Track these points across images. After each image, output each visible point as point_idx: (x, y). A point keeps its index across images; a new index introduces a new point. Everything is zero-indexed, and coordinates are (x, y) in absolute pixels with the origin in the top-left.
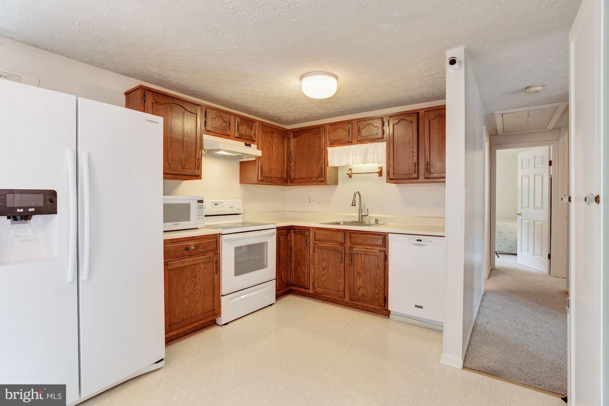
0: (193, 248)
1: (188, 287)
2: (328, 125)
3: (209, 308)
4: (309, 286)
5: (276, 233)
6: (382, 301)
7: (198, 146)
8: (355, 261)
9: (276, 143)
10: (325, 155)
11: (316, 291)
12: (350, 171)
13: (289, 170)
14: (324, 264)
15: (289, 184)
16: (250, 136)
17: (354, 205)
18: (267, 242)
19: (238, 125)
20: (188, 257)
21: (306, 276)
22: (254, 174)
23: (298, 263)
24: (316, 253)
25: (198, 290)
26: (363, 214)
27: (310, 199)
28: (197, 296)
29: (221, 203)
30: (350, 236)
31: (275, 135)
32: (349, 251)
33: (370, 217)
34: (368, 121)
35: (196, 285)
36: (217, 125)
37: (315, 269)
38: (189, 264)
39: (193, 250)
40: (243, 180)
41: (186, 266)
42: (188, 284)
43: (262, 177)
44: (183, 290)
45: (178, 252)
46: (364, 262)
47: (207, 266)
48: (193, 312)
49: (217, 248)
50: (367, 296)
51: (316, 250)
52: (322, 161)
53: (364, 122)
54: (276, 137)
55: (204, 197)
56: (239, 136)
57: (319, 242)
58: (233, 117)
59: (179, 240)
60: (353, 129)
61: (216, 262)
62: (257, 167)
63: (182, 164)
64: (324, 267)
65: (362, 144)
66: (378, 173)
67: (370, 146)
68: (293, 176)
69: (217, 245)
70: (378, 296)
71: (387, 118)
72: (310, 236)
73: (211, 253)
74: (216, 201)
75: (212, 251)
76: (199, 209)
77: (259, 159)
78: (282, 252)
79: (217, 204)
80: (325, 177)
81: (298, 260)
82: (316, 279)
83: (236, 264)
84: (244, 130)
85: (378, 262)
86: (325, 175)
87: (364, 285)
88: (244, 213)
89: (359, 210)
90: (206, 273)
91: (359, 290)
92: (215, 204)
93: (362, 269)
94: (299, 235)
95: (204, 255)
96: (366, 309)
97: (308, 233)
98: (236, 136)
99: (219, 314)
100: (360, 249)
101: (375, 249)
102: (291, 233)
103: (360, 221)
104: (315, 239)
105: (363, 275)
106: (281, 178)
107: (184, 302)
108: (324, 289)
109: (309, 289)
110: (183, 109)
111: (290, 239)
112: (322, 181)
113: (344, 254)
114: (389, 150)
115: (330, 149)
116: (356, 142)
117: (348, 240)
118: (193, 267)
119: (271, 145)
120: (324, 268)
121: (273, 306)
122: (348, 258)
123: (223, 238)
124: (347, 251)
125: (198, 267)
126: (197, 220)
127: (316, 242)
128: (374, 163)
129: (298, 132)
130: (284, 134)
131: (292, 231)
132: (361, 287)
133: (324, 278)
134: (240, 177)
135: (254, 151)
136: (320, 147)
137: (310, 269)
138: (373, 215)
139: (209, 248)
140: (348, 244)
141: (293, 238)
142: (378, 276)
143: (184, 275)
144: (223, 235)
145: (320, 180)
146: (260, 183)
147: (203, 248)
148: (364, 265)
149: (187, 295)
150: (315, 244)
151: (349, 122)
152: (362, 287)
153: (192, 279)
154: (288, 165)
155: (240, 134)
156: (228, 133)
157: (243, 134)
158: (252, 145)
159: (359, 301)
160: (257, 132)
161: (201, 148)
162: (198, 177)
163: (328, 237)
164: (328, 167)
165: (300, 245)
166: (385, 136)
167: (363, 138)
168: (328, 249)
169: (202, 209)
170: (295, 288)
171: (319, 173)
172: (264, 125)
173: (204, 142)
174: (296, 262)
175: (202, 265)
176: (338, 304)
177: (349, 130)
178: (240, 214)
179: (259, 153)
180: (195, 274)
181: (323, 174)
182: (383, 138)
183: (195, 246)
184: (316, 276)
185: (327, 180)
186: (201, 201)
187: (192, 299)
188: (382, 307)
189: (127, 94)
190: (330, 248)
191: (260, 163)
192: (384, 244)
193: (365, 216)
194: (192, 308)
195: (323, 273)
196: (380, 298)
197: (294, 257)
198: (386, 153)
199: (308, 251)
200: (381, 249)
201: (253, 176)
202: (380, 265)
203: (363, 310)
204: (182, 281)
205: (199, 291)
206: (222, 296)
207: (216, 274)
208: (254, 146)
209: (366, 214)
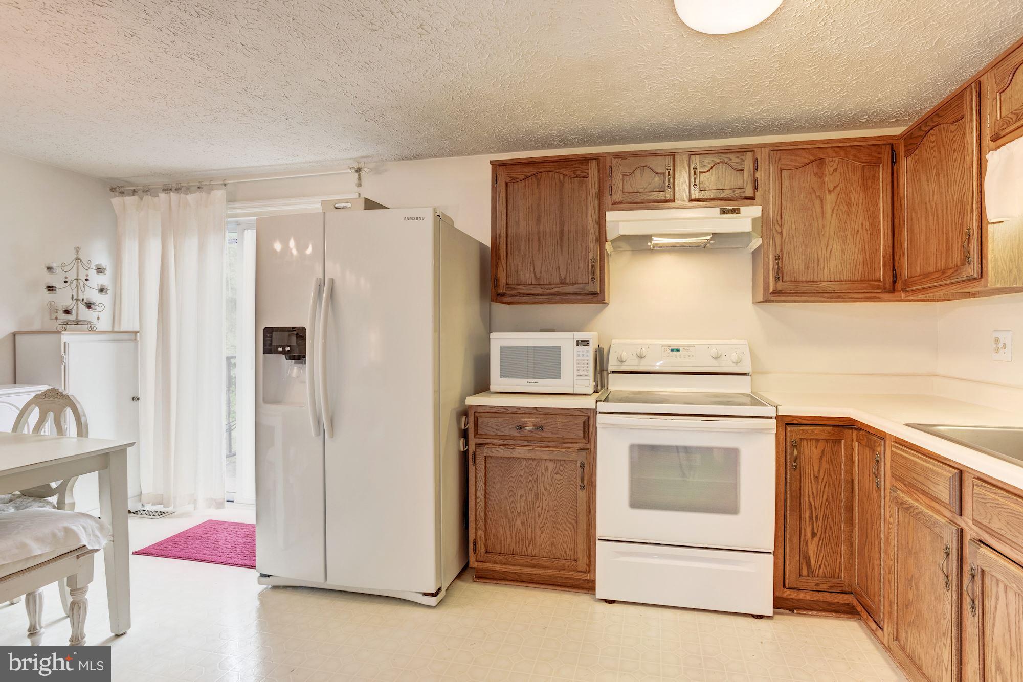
0: (530, 428)
1: (522, 496)
3: (566, 552)
4: (883, 621)
5: (776, 432)
9: (836, 187)
13: (899, 253)
16: (734, 189)
20: (523, 443)
21: (876, 580)
23: (865, 536)
25: (542, 509)
27: (997, 341)
28: (540, 520)
29: (686, 347)
31: (833, 165)
35: (537, 498)
38: (525, 455)
39: (531, 431)
41: (518, 458)
42: (520, 492)
43: (781, 283)
44: (512, 499)
45: (503, 430)
47: (561, 468)
48: (531, 546)
49: (586, 437)
52: (969, 208)
59: (507, 409)
61: (582, 467)
69: (585, 432)
73: (571, 446)
74: (674, 342)
76: (581, 358)
78: (809, 488)
79: (678, 350)
81: (865, 525)
83: (632, 482)
88: (758, 372)
90: (559, 482)
92: (672, 350)
95: (556, 447)
97: (881, 447)
106: (865, 281)
107: (513, 520)
109: (883, 630)
111: (850, 455)
112: (973, 279)
118: (531, 464)
121: (764, 619)
123: (600, 421)
125: (543, 467)
126: (576, 378)
130: (873, 154)
131: (854, 435)
134: (753, 289)
136: (964, 160)
139: (566, 435)
143: (514, 474)
144: (602, 414)
145: (965, 275)
146: (773, 298)
147: (552, 433)
149: (519, 510)
153: (530, 485)
155: (701, 191)
156: (669, 195)
157: (712, 188)
158: (742, 208)
169: (587, 359)
170: (859, 608)
173: (607, 227)
175: (552, 465)
178: (745, 374)
180: (537, 479)
183: (535, 425)
187: (530, 521)
191: (771, 249)
194: (530, 537)
197: (858, 511)
204: (511, 484)
205: (543, 512)
206: (600, 539)
207: (582, 489)
208: (750, 210)
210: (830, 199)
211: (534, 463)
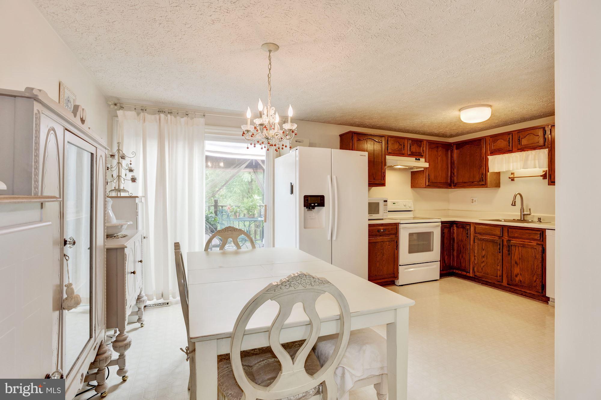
0: (382, 231)
1: (379, 255)
2: (489, 137)
3: (391, 272)
4: (470, 271)
5: (441, 226)
6: (539, 288)
7: (383, 164)
8: (512, 252)
9: (440, 155)
10: (485, 163)
11: (476, 274)
12: (513, 175)
13: (453, 176)
14: (484, 253)
15: (453, 187)
16: (419, 153)
17: (514, 204)
18: (433, 232)
19: (410, 146)
20: (379, 236)
21: (467, 261)
22: (423, 180)
23: (459, 252)
24: (476, 244)
25: (385, 258)
26: (525, 213)
27: (473, 200)
28: (384, 262)
29: (397, 202)
30: (508, 230)
31: (440, 149)
32: (507, 243)
33: (534, 216)
34: (528, 131)
35: (383, 255)
36: (395, 148)
37: (475, 256)
38: (380, 241)
39: (382, 232)
40: (414, 185)
41: (378, 242)
43: (429, 183)
44: (376, 256)
45: (375, 232)
46: (522, 253)
47: (390, 244)
49: (397, 232)
50: (524, 282)
51: (476, 241)
52: (483, 168)
53: (524, 132)
54: (440, 150)
55: (387, 198)
56: (411, 153)
57: (479, 235)
58: (406, 141)
59: (374, 225)
60: (514, 139)
61: (396, 242)
62: (425, 175)
63: (373, 177)
64: (483, 255)
65: (523, 152)
66: (541, 176)
67: (531, 154)
68: (456, 181)
69: (397, 231)
70: (535, 283)
71: (549, 127)
72: (471, 230)
73: (393, 235)
74: (394, 201)
75: (393, 234)
76: (385, 206)
77: (426, 169)
78: (446, 241)
79: (395, 203)
80: (485, 181)
81: (460, 249)
82: (476, 265)
83: (410, 245)
84: (414, 149)
85: (535, 254)
86: (486, 179)
87: (521, 273)
88: (414, 210)
89: (521, 209)
90: (390, 248)
91: (516, 276)
92: (393, 203)
93: (520, 259)
94: (461, 229)
95: (389, 237)
96: (524, 294)
97: (468, 227)
98: (409, 154)
99: (397, 277)
100: (518, 242)
101: (532, 243)
102: (454, 227)
103: (522, 219)
104: (475, 232)
105: (521, 264)
106: (445, 183)
107: (376, 264)
108: (483, 274)
109: (470, 273)
110: (374, 141)
111: (453, 231)
112: (483, 185)
113: (502, 246)
114: (551, 155)
115: (490, 158)
116: (516, 150)
117: (506, 234)
119: (437, 158)
120: (484, 257)
121: (437, 281)
122: (506, 249)
123: (401, 226)
124: (505, 243)
125: (385, 244)
126: (384, 213)
127: (476, 235)
128: (536, 168)
129: (460, 145)
130: (447, 147)
131: (455, 226)
132: (518, 274)
133: (483, 264)
134: (412, 183)
135: (423, 164)
136: (481, 156)
137: (471, 257)
138: (535, 215)
139: (392, 232)
140: (506, 237)
141: (455, 231)
142: (535, 266)
143: (377, 247)
144: (401, 224)
145: (481, 184)
146: (427, 187)
147: (388, 232)
148: (522, 256)
149: (378, 260)
150: (475, 237)
151: (509, 133)
152: (520, 275)
153: (381, 251)
154: (451, 172)
155: (411, 152)
156: (403, 152)
157: (414, 151)
158: (420, 159)
159: (516, 285)
160: (424, 149)
161: (385, 165)
162: (383, 185)
163: (487, 231)
164: (488, 173)
165: (462, 237)
166: (546, 143)
167: (524, 146)
168: (487, 241)
169: (386, 206)
170: (457, 271)
171: (480, 178)
172: (430, 143)
173: (386, 161)
174: (457, 250)
175: (388, 243)
176: (496, 288)
177: (509, 141)
178: (412, 211)
179: (427, 165)
180: (383, 248)
181: (484, 179)
182: (544, 145)
183: (383, 229)
184: (476, 262)
185: (487, 184)
186: (386, 201)
187: (381, 263)
188: (540, 293)
189: (341, 136)
190: (489, 240)
191: (427, 172)
192: (541, 239)
193: (527, 215)
194: (381, 269)
195: (482, 261)
196: (537, 285)
197: (456, 246)
198: (548, 159)
199: (468, 242)
200: (539, 243)
201: (421, 182)
202: (537, 256)
203: (522, 294)
204: (376, 251)
206: (400, 265)
207: (396, 250)
208: (422, 160)
209: (528, 213)
210: (439, 158)
211: (383, 243)
